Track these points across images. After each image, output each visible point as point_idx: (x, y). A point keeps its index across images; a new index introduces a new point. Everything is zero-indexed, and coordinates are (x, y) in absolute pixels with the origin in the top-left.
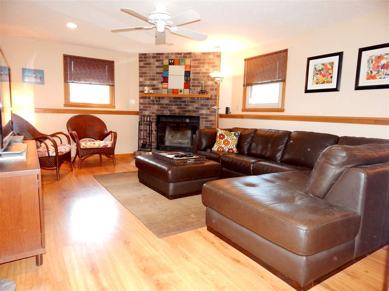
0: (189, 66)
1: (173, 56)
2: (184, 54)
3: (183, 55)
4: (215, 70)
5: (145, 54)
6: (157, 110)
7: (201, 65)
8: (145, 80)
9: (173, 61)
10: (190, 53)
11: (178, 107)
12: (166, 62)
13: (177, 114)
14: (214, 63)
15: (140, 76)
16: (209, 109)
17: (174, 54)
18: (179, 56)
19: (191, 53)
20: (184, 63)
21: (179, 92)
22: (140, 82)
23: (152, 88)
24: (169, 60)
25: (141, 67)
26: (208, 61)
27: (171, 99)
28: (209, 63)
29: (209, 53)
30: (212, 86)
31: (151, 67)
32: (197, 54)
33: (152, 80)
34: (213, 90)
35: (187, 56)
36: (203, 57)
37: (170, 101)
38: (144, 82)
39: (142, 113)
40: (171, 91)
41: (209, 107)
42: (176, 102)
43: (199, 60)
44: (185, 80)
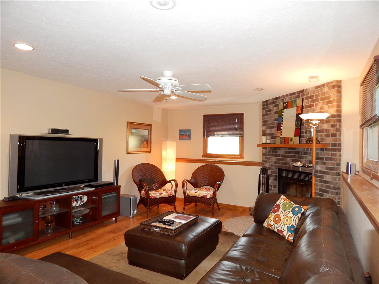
0: (301, 107)
1: (287, 98)
2: (298, 92)
3: (296, 94)
4: (331, 106)
5: (266, 101)
6: (275, 162)
7: (314, 103)
8: (267, 128)
9: (287, 103)
10: (302, 91)
11: (292, 159)
12: (281, 107)
13: (291, 169)
14: (329, 98)
15: (263, 125)
16: (324, 164)
17: (288, 96)
18: (292, 96)
19: (304, 90)
20: (296, 105)
21: (290, 141)
22: (263, 131)
23: (271, 137)
24: (284, 103)
25: (264, 115)
26: (321, 96)
27: (286, 150)
28: (323, 99)
29: (323, 85)
30: (327, 130)
31: (270, 114)
32: (310, 89)
33: (271, 128)
34: (329, 137)
35: (300, 94)
36: (315, 92)
37: (286, 152)
38: (266, 131)
39: (264, 165)
40: (283, 140)
41: (324, 161)
42: (290, 153)
43: (312, 97)
44: (296, 125)
